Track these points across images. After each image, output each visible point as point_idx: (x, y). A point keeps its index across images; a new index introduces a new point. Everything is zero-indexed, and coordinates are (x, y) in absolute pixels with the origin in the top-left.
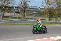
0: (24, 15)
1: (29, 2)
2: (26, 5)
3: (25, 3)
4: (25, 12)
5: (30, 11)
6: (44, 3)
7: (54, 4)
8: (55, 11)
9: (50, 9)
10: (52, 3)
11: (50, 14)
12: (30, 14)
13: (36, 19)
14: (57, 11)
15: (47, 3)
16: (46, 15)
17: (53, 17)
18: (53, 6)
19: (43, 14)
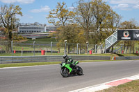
0: (9, 45)
1: (20, 13)
2: (14, 20)
3: (10, 16)
5: (24, 35)
6: (54, 16)
7: (76, 16)
8: (79, 31)
9: (69, 28)
10: (71, 14)
11: (68, 38)
12: (23, 41)
13: (37, 52)
14: (83, 32)
15: (61, 14)
16: (60, 42)
17: (76, 46)
19: (54, 40)
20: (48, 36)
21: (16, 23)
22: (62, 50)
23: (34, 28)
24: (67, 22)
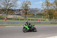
0: (26, 17)
1: (30, 4)
2: (28, 7)
3: (26, 5)
4: (26, 14)
5: (31, 13)
6: (44, 5)
7: (53, 5)
8: (54, 12)
9: (50, 10)
10: (51, 4)
11: (50, 15)
12: (31, 15)
13: (37, 20)
15: (47, 4)
16: (46, 16)
17: (53, 18)
18: (53, 8)
19: (44, 15)
20: (41, 14)
21: (28, 8)
22: (47, 19)
23: (36, 10)
24: (49, 8)
